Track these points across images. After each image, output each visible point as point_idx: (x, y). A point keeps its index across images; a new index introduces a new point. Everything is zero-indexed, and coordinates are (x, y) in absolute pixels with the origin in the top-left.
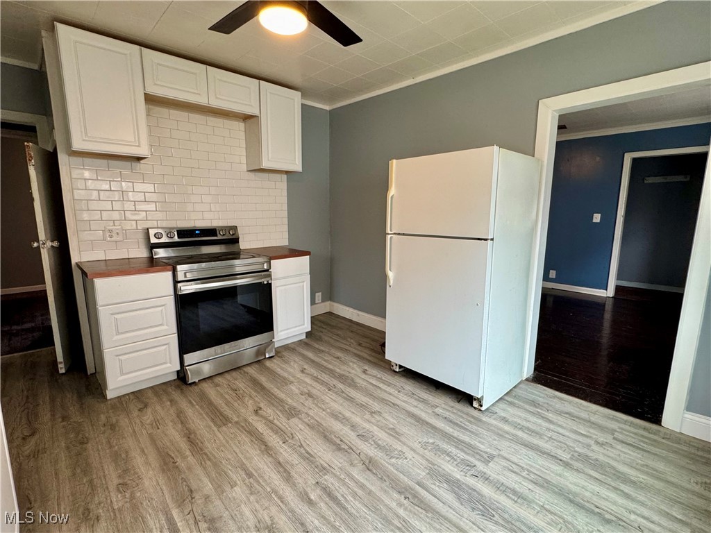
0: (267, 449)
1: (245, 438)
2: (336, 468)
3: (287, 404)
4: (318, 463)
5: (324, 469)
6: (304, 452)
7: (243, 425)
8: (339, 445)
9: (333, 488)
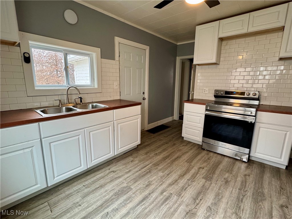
0: (182, 176)
1: (184, 169)
2: (182, 199)
3: (213, 175)
4: (182, 193)
5: (180, 195)
6: (186, 187)
7: (190, 167)
8: (197, 199)
9: (171, 199)
